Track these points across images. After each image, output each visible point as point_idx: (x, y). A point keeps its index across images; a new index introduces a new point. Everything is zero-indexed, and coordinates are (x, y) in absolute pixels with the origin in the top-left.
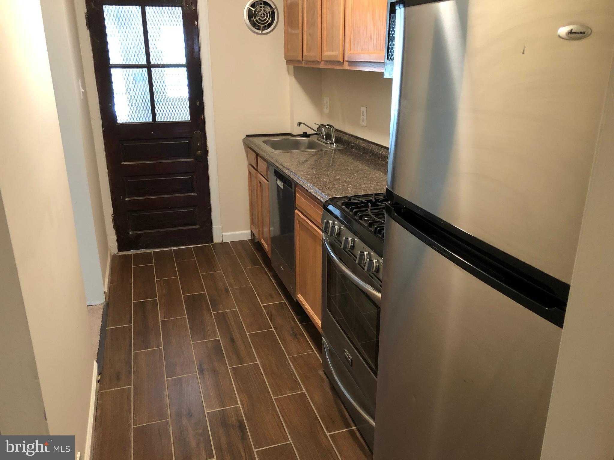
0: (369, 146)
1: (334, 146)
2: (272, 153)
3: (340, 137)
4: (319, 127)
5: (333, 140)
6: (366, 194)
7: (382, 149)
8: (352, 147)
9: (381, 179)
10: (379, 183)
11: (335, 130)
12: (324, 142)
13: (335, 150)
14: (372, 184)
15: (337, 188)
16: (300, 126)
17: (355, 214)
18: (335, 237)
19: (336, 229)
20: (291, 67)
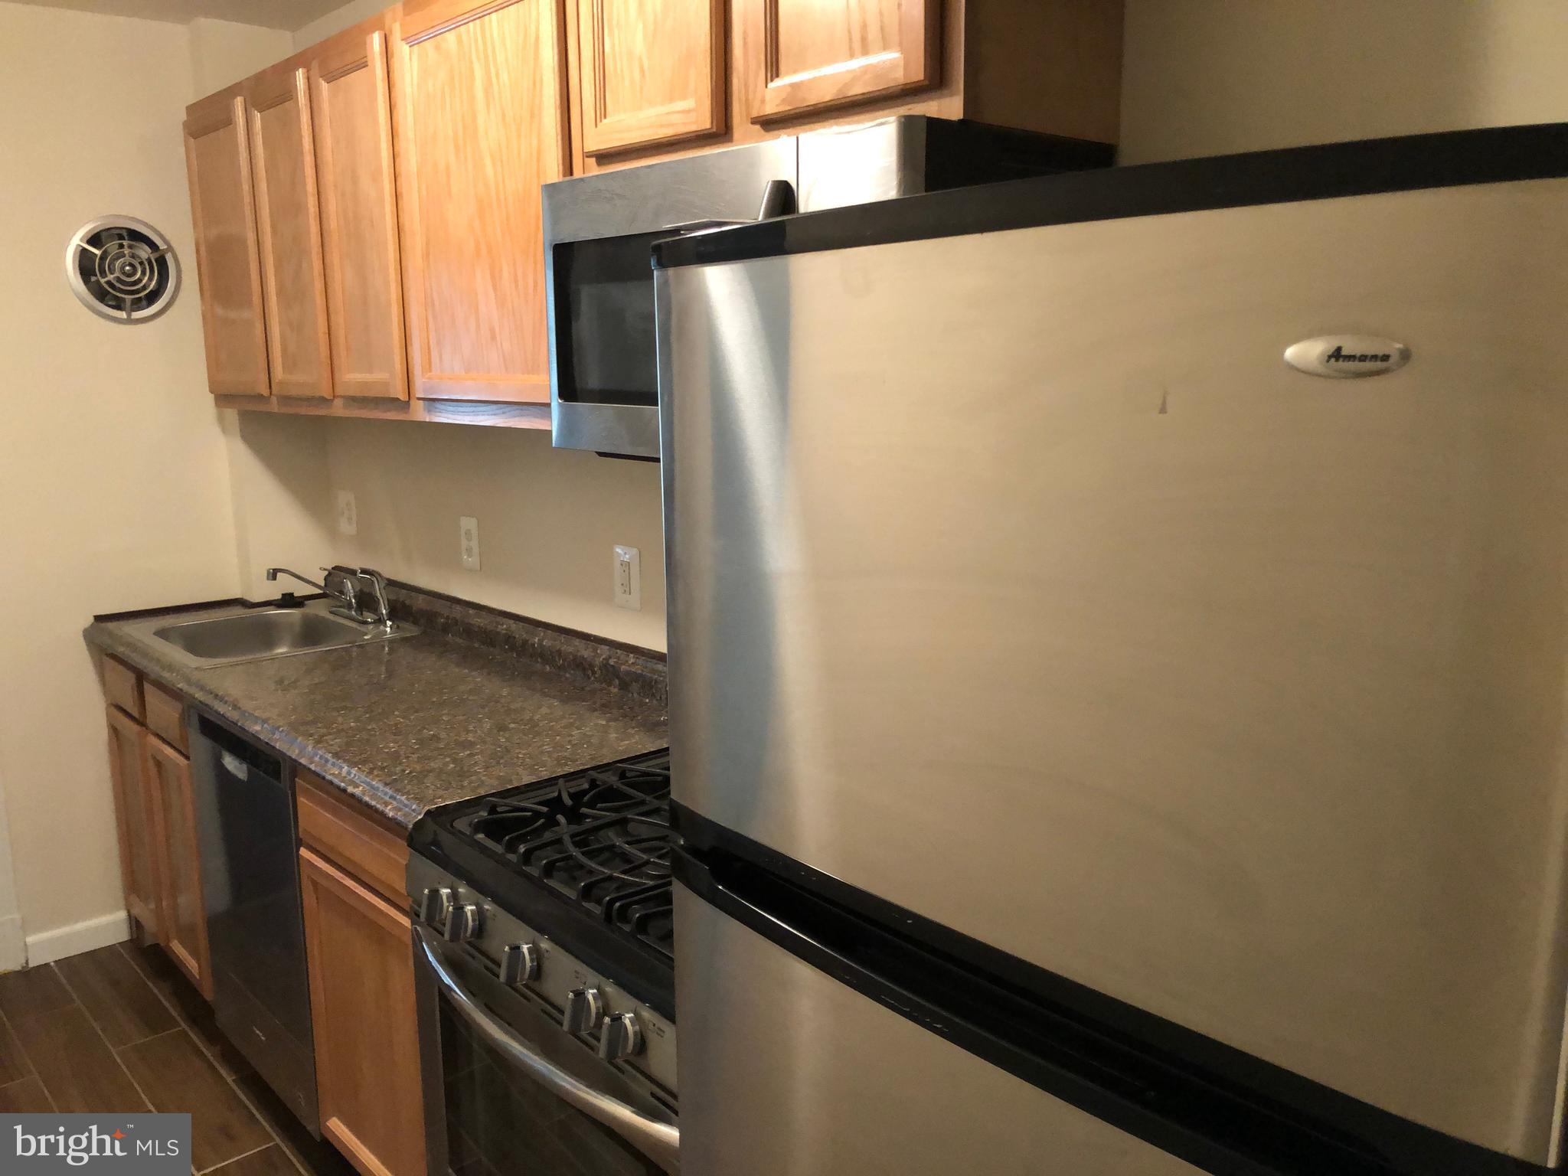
0: (498, 623)
1: (388, 629)
2: (196, 668)
3: (401, 600)
4: (330, 574)
5: (384, 612)
6: (533, 779)
7: (540, 631)
8: (445, 629)
9: (564, 722)
10: (558, 738)
11: (387, 585)
12: (352, 619)
13: (391, 641)
14: (541, 743)
15: (441, 771)
16: (274, 578)
17: (527, 858)
18: (469, 943)
19: (469, 914)
20: (232, 414)
